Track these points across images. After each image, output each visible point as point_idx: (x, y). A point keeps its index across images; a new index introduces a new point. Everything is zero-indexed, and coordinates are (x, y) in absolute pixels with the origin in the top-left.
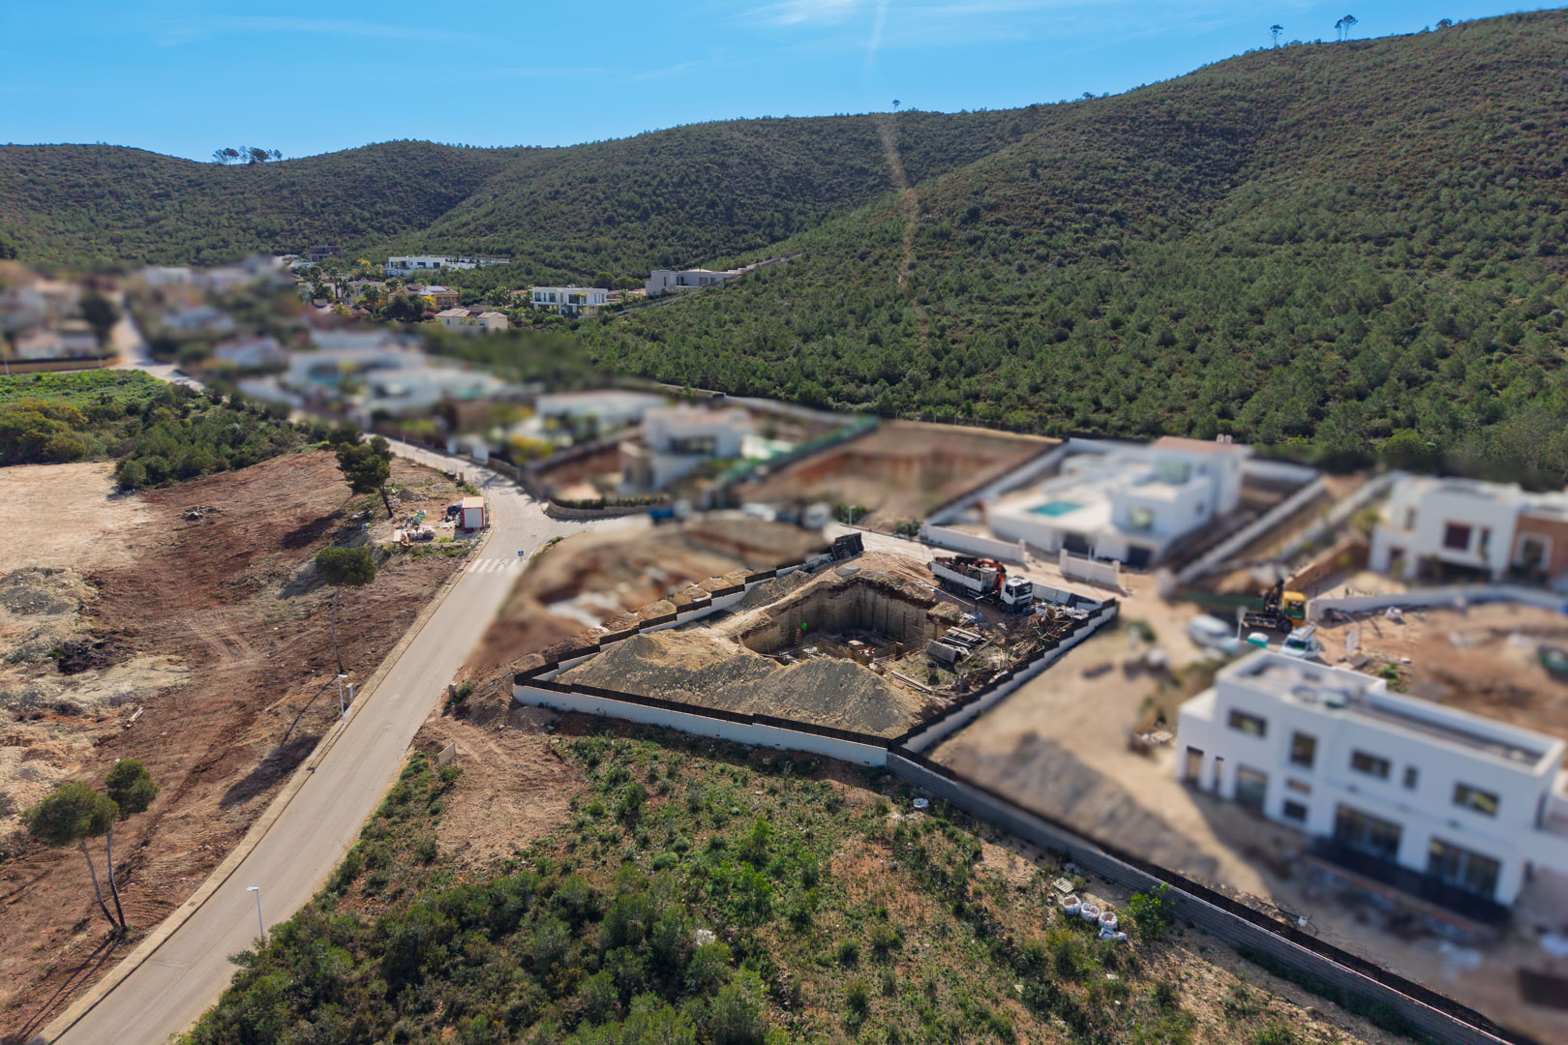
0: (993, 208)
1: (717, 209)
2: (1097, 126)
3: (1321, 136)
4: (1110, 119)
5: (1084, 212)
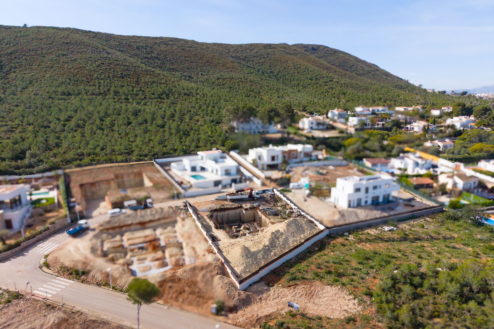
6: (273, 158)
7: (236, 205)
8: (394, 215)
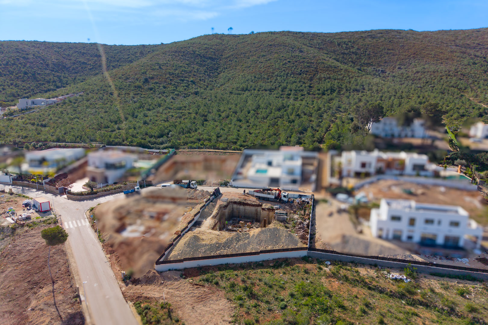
0: (152, 78)
1: (29, 75)
2: (173, 53)
3: (237, 61)
4: (176, 52)
5: (183, 81)
6: (363, 165)
7: (258, 202)
8: (437, 265)
